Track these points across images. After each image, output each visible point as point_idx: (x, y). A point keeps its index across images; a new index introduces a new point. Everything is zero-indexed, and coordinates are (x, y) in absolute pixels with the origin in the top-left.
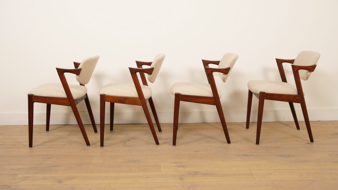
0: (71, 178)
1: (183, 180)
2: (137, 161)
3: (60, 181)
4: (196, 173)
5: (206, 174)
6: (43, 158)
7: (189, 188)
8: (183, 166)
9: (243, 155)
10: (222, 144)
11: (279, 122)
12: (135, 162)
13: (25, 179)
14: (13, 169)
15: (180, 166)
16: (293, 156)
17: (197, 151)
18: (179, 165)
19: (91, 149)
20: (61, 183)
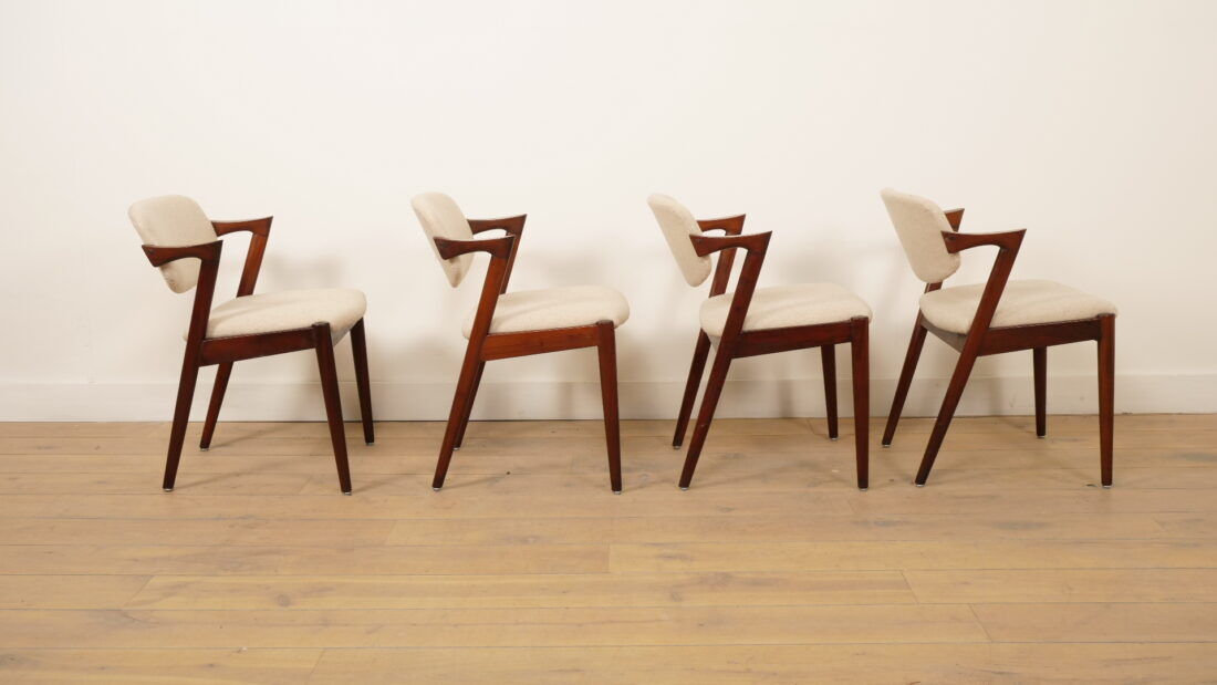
0: (321, 591)
1: (681, 600)
2: (531, 540)
3: (284, 600)
4: (723, 581)
5: (756, 583)
6: (232, 526)
7: (701, 625)
8: (683, 558)
9: (876, 523)
10: (809, 486)
11: (999, 417)
12: (525, 541)
13: (172, 590)
14: (136, 560)
15: (669, 557)
16: (1041, 525)
17: (729, 510)
18: (669, 551)
19: (386, 501)
20: (286, 605)
